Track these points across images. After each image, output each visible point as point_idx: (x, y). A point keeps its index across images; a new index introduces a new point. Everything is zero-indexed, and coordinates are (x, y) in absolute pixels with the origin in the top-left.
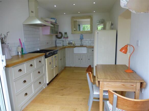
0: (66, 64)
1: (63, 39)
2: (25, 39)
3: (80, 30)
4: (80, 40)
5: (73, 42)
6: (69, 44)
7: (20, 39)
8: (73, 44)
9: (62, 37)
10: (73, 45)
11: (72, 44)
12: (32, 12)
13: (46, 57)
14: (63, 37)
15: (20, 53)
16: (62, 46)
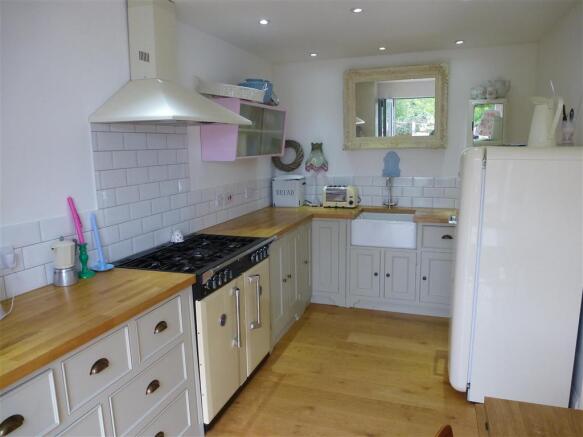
0: (314, 293)
1: (302, 173)
2: (104, 193)
3: (382, 130)
4: (383, 181)
5: (350, 190)
6: (330, 196)
7: (71, 201)
8: (348, 199)
9: (300, 165)
10: (351, 203)
11: (344, 200)
12: (144, 57)
13: (200, 292)
14: (303, 165)
15: (64, 274)
16: (297, 205)
